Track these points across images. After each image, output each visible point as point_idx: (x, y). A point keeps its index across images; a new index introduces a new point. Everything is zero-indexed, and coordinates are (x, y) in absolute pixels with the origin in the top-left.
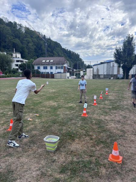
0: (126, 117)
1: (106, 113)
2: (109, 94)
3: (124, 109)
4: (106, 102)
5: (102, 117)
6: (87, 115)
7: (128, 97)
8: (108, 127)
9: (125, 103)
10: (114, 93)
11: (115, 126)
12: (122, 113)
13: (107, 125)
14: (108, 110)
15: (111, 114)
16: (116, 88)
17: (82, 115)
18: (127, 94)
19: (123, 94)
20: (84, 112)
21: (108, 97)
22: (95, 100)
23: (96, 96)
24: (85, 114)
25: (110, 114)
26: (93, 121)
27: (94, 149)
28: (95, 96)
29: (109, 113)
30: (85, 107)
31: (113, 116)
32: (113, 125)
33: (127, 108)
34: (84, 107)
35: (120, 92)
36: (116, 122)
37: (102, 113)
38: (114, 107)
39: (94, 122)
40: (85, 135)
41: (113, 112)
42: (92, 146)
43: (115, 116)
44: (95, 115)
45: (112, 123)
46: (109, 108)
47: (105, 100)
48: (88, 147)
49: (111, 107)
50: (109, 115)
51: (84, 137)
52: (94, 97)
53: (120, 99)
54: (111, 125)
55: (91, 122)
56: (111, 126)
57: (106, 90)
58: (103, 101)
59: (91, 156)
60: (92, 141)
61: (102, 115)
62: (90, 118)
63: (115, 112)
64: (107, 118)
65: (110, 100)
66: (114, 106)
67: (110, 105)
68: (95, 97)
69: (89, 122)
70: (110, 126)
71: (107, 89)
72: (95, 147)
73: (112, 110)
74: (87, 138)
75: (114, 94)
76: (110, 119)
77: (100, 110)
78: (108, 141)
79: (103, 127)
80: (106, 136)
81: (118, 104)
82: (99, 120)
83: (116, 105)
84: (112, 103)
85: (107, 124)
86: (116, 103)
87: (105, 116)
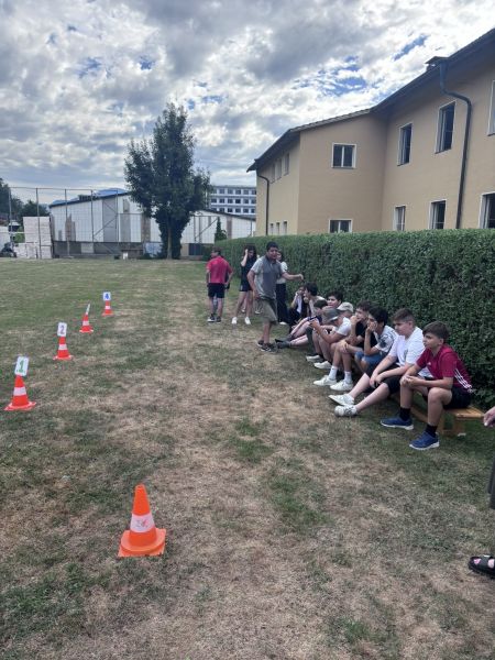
0: (174, 388)
1: (107, 383)
2: (117, 313)
3: (170, 362)
4: (107, 344)
5: (93, 403)
6: (31, 403)
7: (180, 321)
8: (113, 434)
9: (171, 342)
10: (132, 307)
11: (139, 427)
12: (163, 376)
13: (111, 429)
14: (113, 374)
15: (126, 387)
16: (139, 290)
17: (10, 405)
18: (177, 309)
19: (164, 310)
20: (19, 392)
21: (113, 326)
22: (62, 340)
23: (65, 325)
24: (22, 401)
25: (123, 384)
26: (56, 424)
27: (61, 531)
28: (60, 324)
29: (119, 383)
30: (21, 370)
31: (132, 392)
32: (132, 424)
33: (179, 358)
34: (17, 373)
35: (152, 304)
36: (144, 411)
37: (91, 387)
38: (136, 360)
39: (61, 424)
40: (24, 484)
41: (130, 376)
42: (55, 523)
43: (140, 391)
44: (65, 399)
45: (128, 417)
46: (117, 366)
47: (103, 336)
48: (38, 530)
49: (123, 360)
50: (118, 390)
51: (19, 492)
52: (60, 329)
53: (154, 329)
54: (126, 424)
55: (50, 428)
56: (127, 428)
57: (105, 299)
58: (94, 340)
59: (50, 563)
60: (53, 502)
61: (92, 393)
62: (46, 413)
63: (138, 375)
64: (109, 402)
65: (120, 335)
66: (135, 357)
67: (121, 354)
68: (62, 329)
69: (40, 431)
70: (121, 430)
71: (107, 296)
72: (65, 521)
73: (128, 370)
74: (34, 494)
75: (133, 313)
76: (120, 405)
77: (85, 375)
78: (116, 486)
79: (97, 436)
80: (109, 470)
81: (148, 348)
82: (80, 413)
83: (141, 350)
84: (127, 344)
85: (112, 424)
86: (140, 343)
87: (104, 394)
